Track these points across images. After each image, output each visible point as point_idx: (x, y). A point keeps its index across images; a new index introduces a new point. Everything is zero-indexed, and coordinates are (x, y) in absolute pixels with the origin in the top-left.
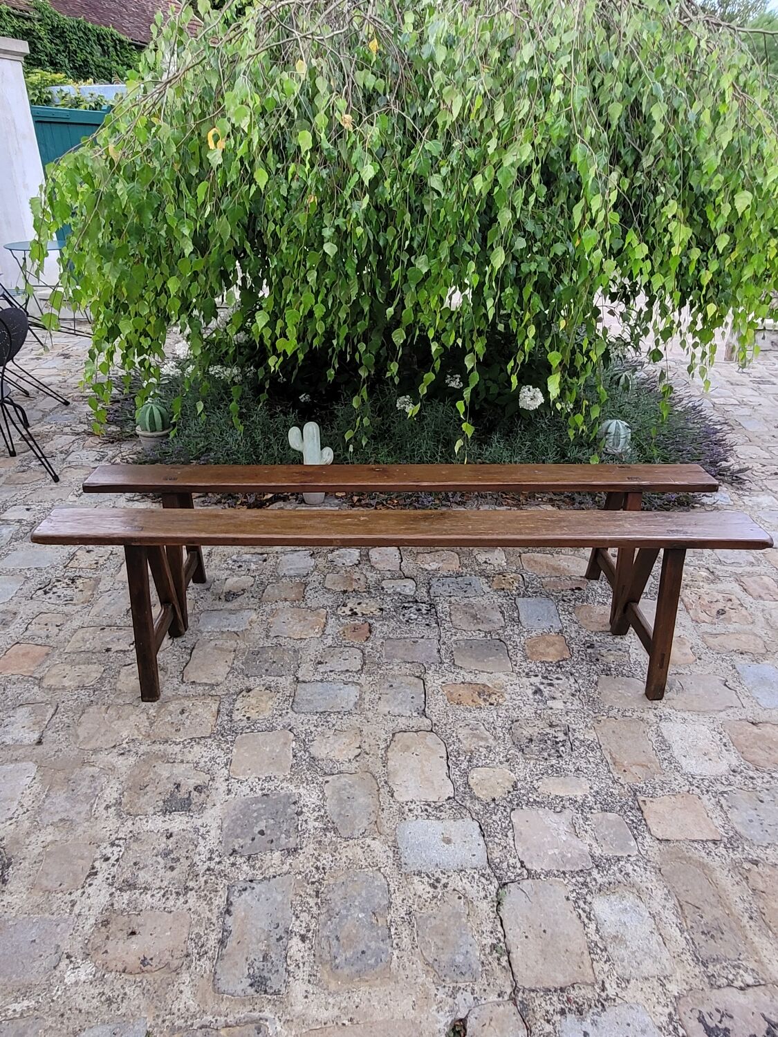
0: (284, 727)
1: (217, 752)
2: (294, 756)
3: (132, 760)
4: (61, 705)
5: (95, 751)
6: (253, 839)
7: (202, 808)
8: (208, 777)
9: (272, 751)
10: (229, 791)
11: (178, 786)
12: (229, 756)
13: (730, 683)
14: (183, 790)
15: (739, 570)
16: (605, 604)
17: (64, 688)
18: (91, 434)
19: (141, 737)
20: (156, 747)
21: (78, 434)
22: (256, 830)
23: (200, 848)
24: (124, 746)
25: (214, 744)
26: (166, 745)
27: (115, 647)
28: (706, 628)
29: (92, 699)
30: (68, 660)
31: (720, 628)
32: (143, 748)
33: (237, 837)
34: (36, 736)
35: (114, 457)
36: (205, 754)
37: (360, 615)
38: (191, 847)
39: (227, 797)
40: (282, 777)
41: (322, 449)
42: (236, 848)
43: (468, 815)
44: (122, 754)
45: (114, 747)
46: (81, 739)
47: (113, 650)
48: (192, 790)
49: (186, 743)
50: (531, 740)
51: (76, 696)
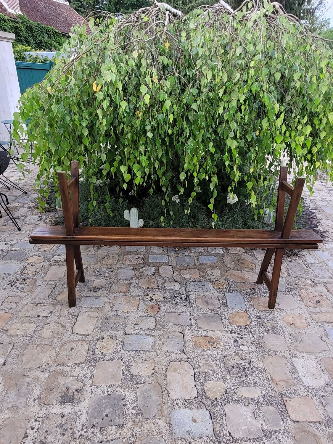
0: (119, 358)
1: (87, 371)
2: (123, 374)
3: (47, 374)
5: (30, 369)
6: (103, 419)
7: (79, 401)
8: (82, 384)
9: (113, 371)
10: (92, 392)
11: (68, 389)
12: (93, 373)
13: (324, 338)
14: (70, 391)
15: (325, 281)
16: (265, 296)
17: (17, 335)
18: (36, 208)
19: (52, 362)
20: (59, 368)
21: (30, 208)
22: (104, 414)
23: (77, 424)
24: (44, 367)
25: (86, 367)
26: (64, 367)
27: (42, 315)
28: (311, 309)
29: (30, 341)
30: (20, 321)
31: (318, 310)
32: (52, 368)
33: (95, 418)
34: (3, 361)
35: (46, 219)
36: (81, 372)
37: (154, 300)
38: (73, 423)
39: (91, 396)
40: (117, 385)
41: (138, 220)
42: (95, 424)
43: (204, 407)
44: (43, 371)
45: (39, 367)
46: (24, 363)
47: (41, 316)
48: (75, 391)
49: (73, 366)
50: (233, 367)
51: (22, 340)
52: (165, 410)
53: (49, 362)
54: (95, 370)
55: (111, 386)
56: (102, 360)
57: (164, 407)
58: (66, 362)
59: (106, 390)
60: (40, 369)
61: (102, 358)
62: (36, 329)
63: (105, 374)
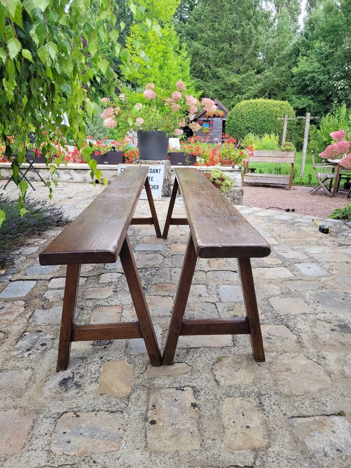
0: (265, 301)
1: (299, 318)
2: (285, 297)
4: (289, 414)
9: (287, 302)
10: (323, 313)
12: (299, 315)
19: (302, 354)
20: (307, 344)
24: (315, 360)
25: (293, 321)
26: (303, 341)
29: (272, 393)
32: (312, 350)
34: (337, 418)
36: (302, 323)
39: (328, 313)
40: (304, 300)
44: (324, 358)
45: (319, 364)
46: (322, 386)
52: (308, 279)
53: (304, 357)
54: (293, 314)
55: (307, 302)
56: (274, 311)
57: (306, 279)
58: (294, 341)
59: (315, 304)
60: (323, 362)
61: (272, 312)
62: (237, 395)
63: (296, 306)
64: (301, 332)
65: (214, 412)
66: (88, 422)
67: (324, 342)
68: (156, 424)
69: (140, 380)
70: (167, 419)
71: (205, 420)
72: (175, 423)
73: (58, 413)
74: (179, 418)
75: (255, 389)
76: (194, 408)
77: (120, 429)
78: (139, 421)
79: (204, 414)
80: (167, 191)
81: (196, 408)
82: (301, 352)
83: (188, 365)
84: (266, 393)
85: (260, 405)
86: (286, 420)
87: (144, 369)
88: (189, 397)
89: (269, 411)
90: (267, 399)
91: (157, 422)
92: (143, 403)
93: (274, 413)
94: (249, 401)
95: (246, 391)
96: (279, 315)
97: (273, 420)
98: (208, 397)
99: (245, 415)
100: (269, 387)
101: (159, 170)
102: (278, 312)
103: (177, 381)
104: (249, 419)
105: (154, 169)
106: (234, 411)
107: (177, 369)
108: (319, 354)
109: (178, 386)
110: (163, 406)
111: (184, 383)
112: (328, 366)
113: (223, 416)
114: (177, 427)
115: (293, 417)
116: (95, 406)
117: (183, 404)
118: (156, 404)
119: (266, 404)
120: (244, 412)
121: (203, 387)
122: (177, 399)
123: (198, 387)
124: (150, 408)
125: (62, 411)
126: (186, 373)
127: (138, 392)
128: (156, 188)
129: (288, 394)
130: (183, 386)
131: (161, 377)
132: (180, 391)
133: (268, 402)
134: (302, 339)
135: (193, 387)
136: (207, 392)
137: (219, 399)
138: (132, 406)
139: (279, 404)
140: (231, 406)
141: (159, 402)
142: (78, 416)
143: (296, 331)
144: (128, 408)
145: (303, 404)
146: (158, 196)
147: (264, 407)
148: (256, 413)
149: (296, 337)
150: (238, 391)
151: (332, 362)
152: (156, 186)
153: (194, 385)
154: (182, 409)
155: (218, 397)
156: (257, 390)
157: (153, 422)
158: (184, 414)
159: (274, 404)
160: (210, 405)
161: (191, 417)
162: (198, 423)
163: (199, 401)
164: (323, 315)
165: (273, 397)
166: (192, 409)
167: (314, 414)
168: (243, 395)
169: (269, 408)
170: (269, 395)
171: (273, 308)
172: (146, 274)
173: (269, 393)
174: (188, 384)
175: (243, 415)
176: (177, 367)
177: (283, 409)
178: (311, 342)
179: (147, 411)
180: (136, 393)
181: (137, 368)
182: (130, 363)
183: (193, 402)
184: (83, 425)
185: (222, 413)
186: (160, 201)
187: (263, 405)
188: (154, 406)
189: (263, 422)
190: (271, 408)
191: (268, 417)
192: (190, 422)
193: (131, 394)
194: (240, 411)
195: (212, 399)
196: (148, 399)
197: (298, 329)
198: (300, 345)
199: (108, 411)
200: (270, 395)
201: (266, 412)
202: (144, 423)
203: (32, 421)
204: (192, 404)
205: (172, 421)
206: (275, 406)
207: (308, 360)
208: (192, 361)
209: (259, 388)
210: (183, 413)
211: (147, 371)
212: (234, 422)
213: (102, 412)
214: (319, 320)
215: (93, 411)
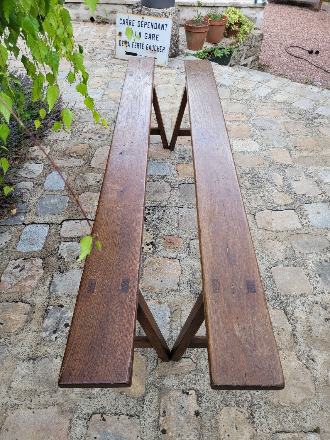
0: (268, 272)
1: (297, 302)
2: (288, 266)
3: (315, 352)
4: (274, 429)
5: (315, 380)
8: (315, 305)
9: (289, 275)
10: (322, 293)
12: (298, 296)
19: (293, 353)
20: (300, 339)
24: (304, 361)
25: (291, 305)
26: (297, 334)
29: (263, 404)
32: (304, 348)
34: (312, 436)
36: (300, 309)
37: (154, 240)
39: (326, 293)
40: (305, 270)
44: (313, 360)
45: (307, 368)
46: (306, 396)
47: (197, 408)
48: (327, 311)
49: (293, 322)
50: (253, 184)
51: (263, 420)
52: (315, 232)
53: (296, 357)
54: (293, 294)
55: (308, 275)
56: (275, 289)
57: (313, 233)
58: (289, 333)
59: (316, 279)
60: (311, 366)
61: (273, 290)
62: (233, 404)
63: (297, 282)
64: (297, 322)
65: (213, 421)
66: (113, 428)
67: (317, 337)
68: (167, 434)
69: (152, 379)
70: (175, 429)
71: (205, 431)
72: (181, 434)
73: (88, 413)
74: (185, 429)
75: (249, 396)
76: (197, 417)
77: (138, 436)
78: (153, 429)
79: (205, 425)
80: (175, 50)
81: (199, 417)
82: (293, 349)
83: (193, 361)
84: (257, 403)
85: (251, 417)
86: (270, 436)
87: (155, 364)
88: (193, 404)
89: (257, 425)
90: (258, 410)
91: (167, 431)
92: (155, 407)
93: (262, 427)
94: (242, 412)
95: (241, 399)
96: (279, 294)
97: (260, 434)
98: (208, 404)
99: (238, 429)
100: (260, 396)
101: (165, 26)
102: (279, 291)
103: (183, 382)
104: (241, 434)
105: (159, 24)
106: (229, 424)
107: (183, 367)
108: (310, 354)
109: (184, 389)
110: (172, 413)
111: (189, 385)
112: (315, 371)
113: (220, 428)
114: (183, 438)
115: (276, 432)
116: (116, 409)
117: (188, 413)
118: (166, 410)
119: (256, 416)
120: (238, 425)
121: (205, 391)
122: (183, 405)
123: (201, 391)
124: (161, 414)
125: (91, 412)
126: (191, 372)
127: (152, 394)
128: (161, 50)
129: (276, 404)
130: (188, 388)
131: (170, 376)
132: (185, 395)
133: (258, 415)
134: (297, 331)
135: (197, 391)
136: (208, 399)
137: (218, 407)
138: (146, 410)
139: (267, 416)
140: (227, 416)
141: (168, 408)
142: (104, 420)
143: (293, 320)
144: (143, 412)
145: (287, 418)
146: (164, 61)
147: (254, 419)
148: (247, 426)
149: (292, 328)
150: (234, 399)
151: (320, 365)
152: (162, 48)
153: (198, 388)
154: (187, 419)
155: (217, 405)
156: (250, 398)
157: (164, 432)
158: (189, 424)
159: (263, 417)
160: (210, 414)
161: (194, 428)
162: (200, 434)
163: (201, 408)
164: (321, 296)
165: (263, 408)
166: (196, 418)
167: (294, 430)
168: (237, 405)
169: (258, 422)
170: (259, 406)
171: (275, 283)
172: (154, 217)
173: (260, 403)
174: (192, 386)
175: (236, 429)
176: (183, 364)
177: (270, 422)
178: (305, 336)
179: (159, 417)
180: (149, 394)
181: (149, 363)
182: (143, 355)
183: (196, 410)
184: (109, 431)
185: (219, 424)
186: (165, 68)
187: (254, 418)
188: (164, 412)
189: (252, 436)
190: (260, 422)
191: (256, 430)
192: (193, 433)
193: (144, 395)
194: (235, 423)
195: (212, 408)
196: (160, 403)
197: (295, 317)
198: (294, 340)
199: (127, 415)
200: (261, 405)
201: (255, 425)
202: (157, 432)
203: (69, 421)
204: (195, 412)
205: (179, 432)
206: (264, 419)
207: (299, 361)
208: (197, 356)
209: (252, 396)
210: (187, 423)
211: (158, 368)
212: (228, 436)
213: (123, 416)
214: (317, 303)
215: (116, 414)
